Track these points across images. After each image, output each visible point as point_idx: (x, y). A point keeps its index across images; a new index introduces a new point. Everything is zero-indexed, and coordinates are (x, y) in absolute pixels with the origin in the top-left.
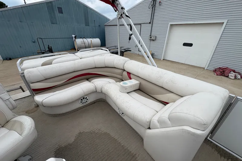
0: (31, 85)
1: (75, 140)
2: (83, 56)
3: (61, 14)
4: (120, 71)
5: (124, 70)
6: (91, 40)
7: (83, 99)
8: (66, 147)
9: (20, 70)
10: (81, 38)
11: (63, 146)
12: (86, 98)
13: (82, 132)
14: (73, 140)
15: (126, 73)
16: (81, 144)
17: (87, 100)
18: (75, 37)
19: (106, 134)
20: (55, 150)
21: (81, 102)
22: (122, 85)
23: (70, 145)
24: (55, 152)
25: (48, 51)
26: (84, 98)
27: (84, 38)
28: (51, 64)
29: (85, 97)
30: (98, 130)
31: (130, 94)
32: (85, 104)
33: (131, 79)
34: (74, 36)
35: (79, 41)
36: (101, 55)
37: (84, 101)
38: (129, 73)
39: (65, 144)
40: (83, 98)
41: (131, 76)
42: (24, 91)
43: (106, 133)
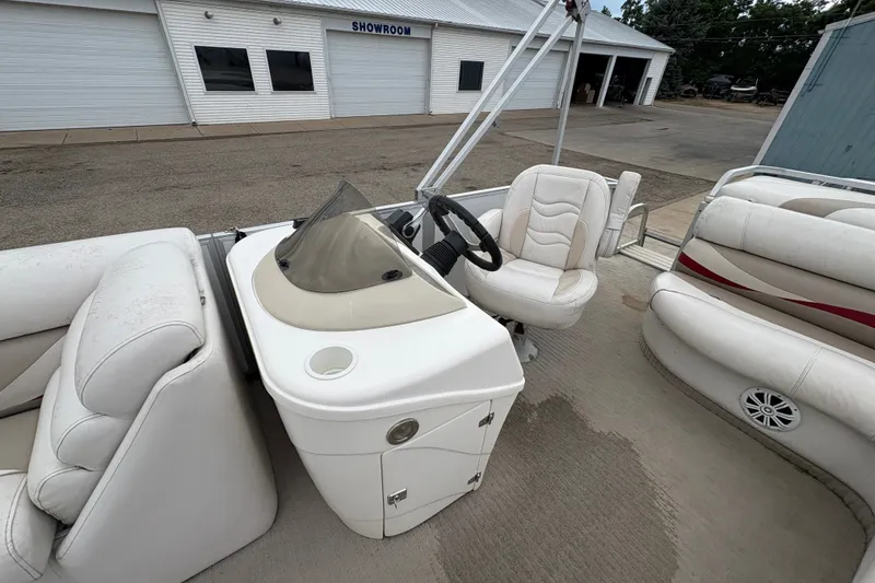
1: (600, 435)
7: (768, 398)
8: (575, 417)
11: (576, 408)
12: (788, 411)
13: (632, 447)
14: (599, 425)
16: (593, 457)
17: (786, 422)
19: (670, 551)
20: (560, 394)
21: (749, 401)
23: (584, 427)
24: (557, 398)
26: (775, 401)
30: (670, 508)
32: (756, 424)
37: (766, 408)
39: (582, 412)
40: (776, 397)
43: (674, 553)
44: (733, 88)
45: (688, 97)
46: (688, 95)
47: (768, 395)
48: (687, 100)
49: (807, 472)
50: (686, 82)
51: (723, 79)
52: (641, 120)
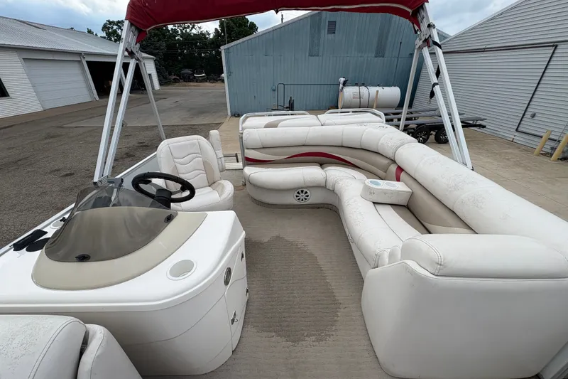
0: (246, 150)
1: (269, 242)
2: (327, 122)
3: (331, 36)
4: (385, 162)
5: (394, 162)
6: (378, 91)
7: (300, 192)
9: (240, 129)
10: (356, 85)
11: (253, 240)
12: (306, 193)
14: (266, 240)
15: (396, 166)
17: (307, 196)
18: (345, 84)
19: (311, 255)
21: (297, 196)
22: (367, 184)
23: (261, 243)
25: (287, 108)
27: (363, 85)
28: (275, 126)
29: (305, 190)
30: (303, 244)
31: (379, 207)
32: (302, 203)
33: (398, 180)
34: (342, 80)
35: (349, 92)
36: (362, 123)
37: (302, 196)
38: (400, 169)
40: (301, 190)
41: (403, 175)
42: (238, 162)
43: (313, 254)
44: (195, 75)
45: (176, 82)
46: (176, 81)
47: (300, 191)
48: (177, 84)
49: (319, 208)
50: (170, 74)
51: (187, 71)
52: (161, 99)
